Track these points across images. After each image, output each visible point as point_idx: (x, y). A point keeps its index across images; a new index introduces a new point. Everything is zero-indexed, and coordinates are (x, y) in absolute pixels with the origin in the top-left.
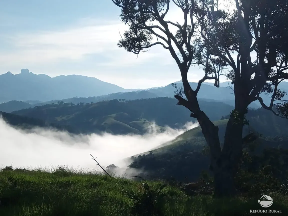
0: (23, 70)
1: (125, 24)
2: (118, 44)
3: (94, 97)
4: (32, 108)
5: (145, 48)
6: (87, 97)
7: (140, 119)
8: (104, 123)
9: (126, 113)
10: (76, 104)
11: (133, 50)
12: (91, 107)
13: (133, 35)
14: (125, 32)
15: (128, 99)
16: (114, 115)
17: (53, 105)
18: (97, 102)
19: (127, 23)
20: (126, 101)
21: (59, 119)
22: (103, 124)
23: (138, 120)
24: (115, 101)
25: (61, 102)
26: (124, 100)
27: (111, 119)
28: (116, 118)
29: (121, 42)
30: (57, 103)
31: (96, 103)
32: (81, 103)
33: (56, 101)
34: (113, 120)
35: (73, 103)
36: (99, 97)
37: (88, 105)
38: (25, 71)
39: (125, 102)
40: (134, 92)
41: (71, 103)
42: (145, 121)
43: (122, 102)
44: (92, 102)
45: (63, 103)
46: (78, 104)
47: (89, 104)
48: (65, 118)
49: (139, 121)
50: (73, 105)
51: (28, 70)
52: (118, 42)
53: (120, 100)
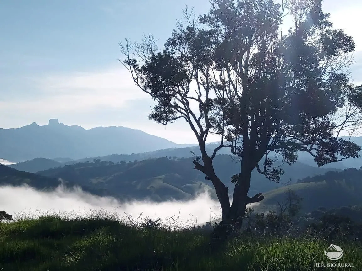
0: (51, 121)
1: (155, 100)
2: (149, 117)
3: (138, 154)
4: (62, 167)
5: (172, 120)
6: (129, 153)
7: (195, 182)
8: (150, 186)
9: (177, 175)
10: (115, 163)
11: (162, 122)
12: (134, 166)
13: (162, 109)
14: (155, 106)
15: (180, 156)
16: (163, 177)
17: (87, 164)
18: (141, 160)
19: (156, 100)
20: (179, 159)
21: (94, 181)
22: (148, 188)
23: (192, 183)
24: (164, 159)
25: (97, 161)
26: (175, 157)
27: (159, 182)
28: (165, 181)
29: (151, 115)
30: (92, 161)
31: (141, 162)
32: (122, 162)
33: (91, 158)
34: (162, 182)
35: (112, 162)
36: (144, 154)
37: (130, 164)
38: (53, 122)
39: (176, 160)
40: (189, 148)
41: (110, 161)
42: (201, 184)
43: (173, 160)
44: (136, 161)
45: (100, 162)
46: (118, 163)
47: (132, 162)
48: (101, 180)
49: (194, 184)
50: (113, 164)
51: (57, 120)
52: (149, 115)
53: (170, 157)
